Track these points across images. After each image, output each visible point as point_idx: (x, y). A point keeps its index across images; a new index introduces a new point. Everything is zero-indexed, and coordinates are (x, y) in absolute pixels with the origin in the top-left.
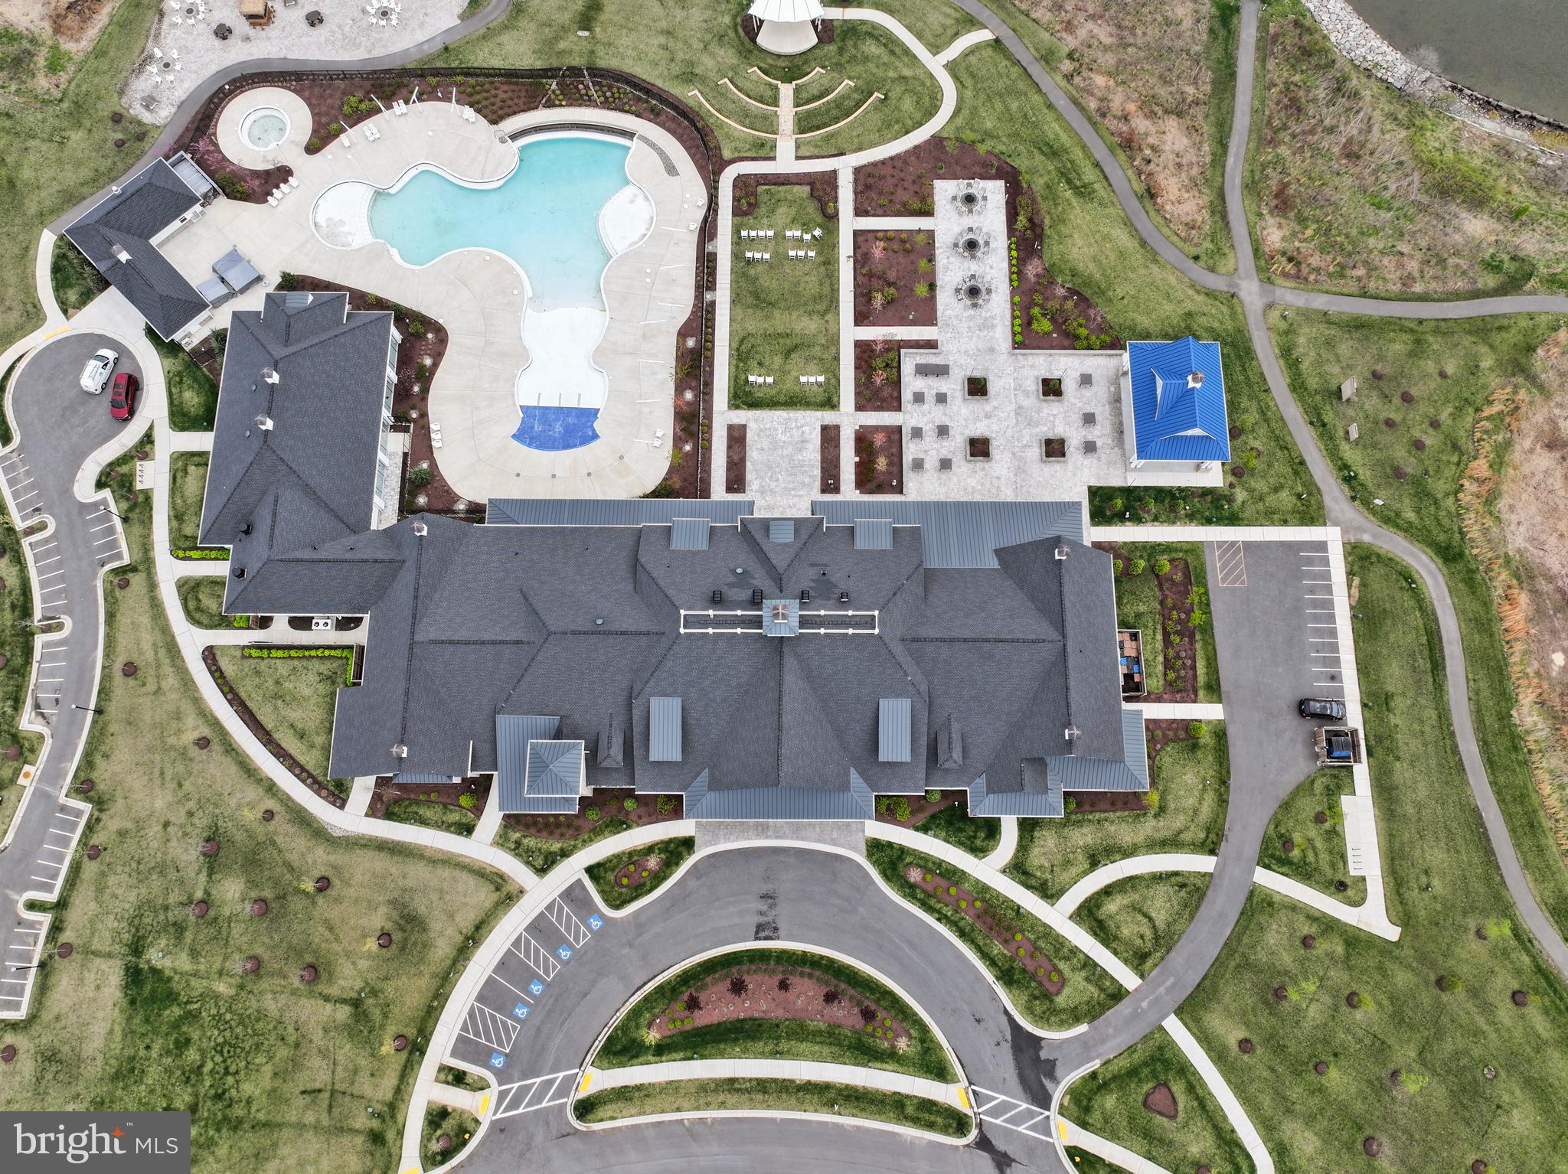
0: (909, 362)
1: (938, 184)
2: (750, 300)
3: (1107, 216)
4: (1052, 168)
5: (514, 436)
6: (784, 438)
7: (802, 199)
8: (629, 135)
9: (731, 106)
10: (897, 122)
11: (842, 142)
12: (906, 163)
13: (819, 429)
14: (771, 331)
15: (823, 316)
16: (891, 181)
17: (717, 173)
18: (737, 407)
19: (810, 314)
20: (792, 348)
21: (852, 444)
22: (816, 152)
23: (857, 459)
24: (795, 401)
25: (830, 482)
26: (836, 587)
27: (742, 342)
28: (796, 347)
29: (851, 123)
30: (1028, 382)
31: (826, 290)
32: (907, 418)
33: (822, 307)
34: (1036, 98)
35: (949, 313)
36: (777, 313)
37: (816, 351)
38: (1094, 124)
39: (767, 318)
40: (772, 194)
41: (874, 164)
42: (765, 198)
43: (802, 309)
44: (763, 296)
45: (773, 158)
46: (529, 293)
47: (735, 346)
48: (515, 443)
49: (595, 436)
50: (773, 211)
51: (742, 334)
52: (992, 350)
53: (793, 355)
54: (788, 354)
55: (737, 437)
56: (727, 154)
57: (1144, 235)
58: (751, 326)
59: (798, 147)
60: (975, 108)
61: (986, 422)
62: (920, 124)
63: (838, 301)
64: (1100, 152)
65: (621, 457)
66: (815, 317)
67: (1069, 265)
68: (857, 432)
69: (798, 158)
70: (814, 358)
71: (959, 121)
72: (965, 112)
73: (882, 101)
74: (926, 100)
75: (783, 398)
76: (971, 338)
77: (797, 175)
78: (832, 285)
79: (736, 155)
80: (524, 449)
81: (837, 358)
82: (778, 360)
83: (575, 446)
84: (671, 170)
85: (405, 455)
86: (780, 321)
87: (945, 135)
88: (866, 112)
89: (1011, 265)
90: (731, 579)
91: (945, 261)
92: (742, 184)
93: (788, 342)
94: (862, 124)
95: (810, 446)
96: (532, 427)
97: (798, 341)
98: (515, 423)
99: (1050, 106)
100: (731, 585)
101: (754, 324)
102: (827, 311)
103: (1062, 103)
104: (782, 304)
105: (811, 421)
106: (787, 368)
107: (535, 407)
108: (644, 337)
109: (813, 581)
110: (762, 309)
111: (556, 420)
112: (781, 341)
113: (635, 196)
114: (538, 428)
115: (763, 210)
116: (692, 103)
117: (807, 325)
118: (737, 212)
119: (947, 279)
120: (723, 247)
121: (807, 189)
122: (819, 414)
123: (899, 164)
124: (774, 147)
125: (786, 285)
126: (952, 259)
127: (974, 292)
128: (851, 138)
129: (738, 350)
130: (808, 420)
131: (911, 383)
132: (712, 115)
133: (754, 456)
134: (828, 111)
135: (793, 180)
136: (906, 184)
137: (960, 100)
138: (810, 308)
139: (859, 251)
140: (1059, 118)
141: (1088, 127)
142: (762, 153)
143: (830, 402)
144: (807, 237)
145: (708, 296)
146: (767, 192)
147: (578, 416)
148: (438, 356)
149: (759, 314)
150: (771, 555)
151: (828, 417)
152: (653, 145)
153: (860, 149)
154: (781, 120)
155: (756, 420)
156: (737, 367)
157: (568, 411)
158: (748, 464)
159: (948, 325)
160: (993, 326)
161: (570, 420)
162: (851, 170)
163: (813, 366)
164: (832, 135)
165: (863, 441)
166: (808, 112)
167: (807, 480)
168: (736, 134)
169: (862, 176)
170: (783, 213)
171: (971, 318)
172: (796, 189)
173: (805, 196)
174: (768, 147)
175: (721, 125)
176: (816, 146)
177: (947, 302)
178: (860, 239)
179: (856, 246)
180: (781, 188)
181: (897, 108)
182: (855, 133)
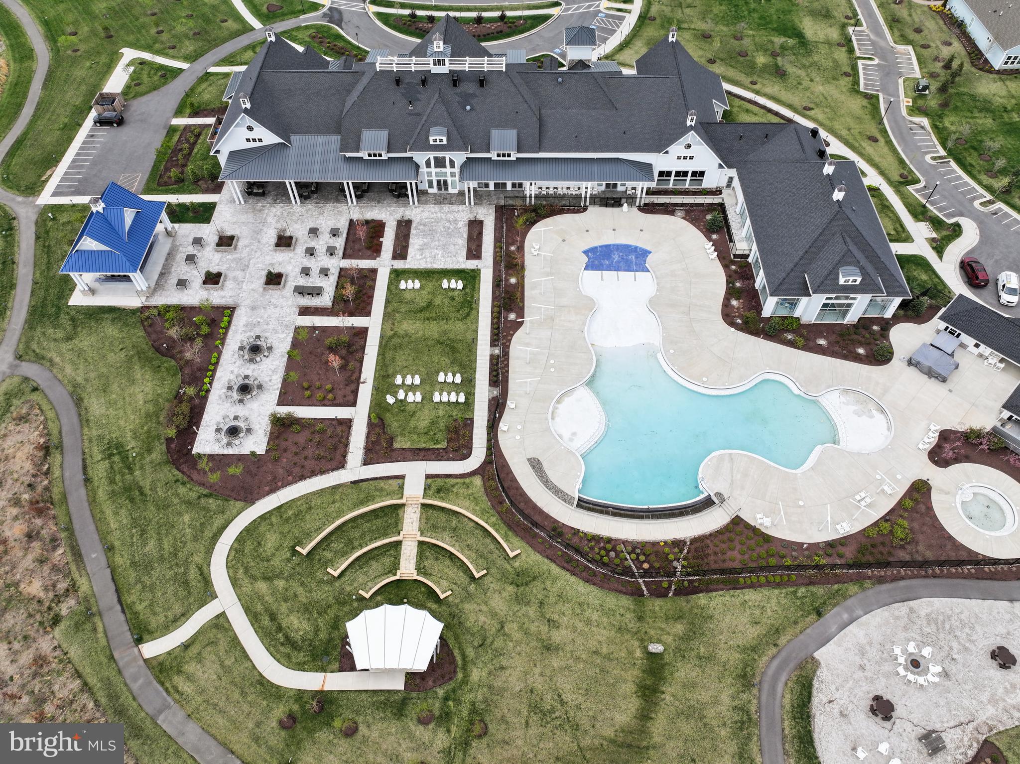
0: (326, 300)
1: (261, 449)
2: (459, 346)
3: (102, 426)
4: (137, 473)
5: (650, 252)
6: (437, 251)
7: (403, 435)
8: (583, 504)
9: (471, 541)
10: (287, 520)
11: (354, 495)
12: (289, 473)
13: (409, 257)
14: (442, 322)
15: (395, 334)
16: (309, 452)
17: (487, 462)
18: (473, 270)
19: (406, 335)
20: (426, 311)
21: (383, 248)
22: (382, 484)
23: (381, 239)
24: (426, 275)
25: (404, 226)
26: (403, 95)
27: (468, 315)
28: (421, 311)
29: (339, 517)
30: (231, 286)
31: (389, 354)
32: (336, 264)
33: (396, 341)
34: (120, 560)
35: (282, 336)
36: (436, 335)
37: (404, 308)
38: (69, 529)
39: (445, 332)
40: (432, 439)
41: (322, 472)
42: (439, 436)
43: (413, 339)
44: (448, 349)
45: (428, 477)
46: (659, 356)
47: (474, 312)
48: (648, 249)
49: (586, 252)
50: (433, 423)
51: (468, 320)
52: (253, 308)
53: (424, 305)
54: (429, 305)
55: (474, 252)
56: (478, 481)
57: (73, 411)
58: (459, 327)
59: (401, 487)
60: (195, 538)
61: (274, 261)
62: (263, 517)
63: (380, 346)
64: (78, 497)
65: (564, 241)
66: (402, 333)
67: (159, 376)
68: (379, 256)
69: (402, 477)
70: (407, 303)
71: (218, 522)
72: (208, 534)
73: (299, 543)
74: (249, 547)
75: (436, 276)
76: (269, 316)
77: (405, 459)
78: (384, 359)
79: (467, 481)
80: (640, 245)
81: (388, 302)
82: (438, 301)
83: (601, 247)
84: (536, 465)
85: (731, 240)
86: (434, 330)
87: (239, 504)
88: (319, 530)
89: (214, 371)
90: (473, 101)
91: (274, 378)
92: (462, 451)
93: (427, 314)
94: (327, 516)
95: (417, 247)
96: (636, 257)
97: (418, 315)
98: (650, 261)
99: (110, 549)
100: (474, 96)
101: (457, 328)
102: (391, 338)
103: (94, 556)
104: (430, 343)
105: (415, 260)
106: (430, 296)
107: (637, 271)
108: (552, 319)
109: (418, 100)
110: (449, 339)
111: (619, 262)
112: (434, 315)
113: (571, 440)
114: (632, 257)
115: (442, 424)
116: (516, 541)
117: (410, 326)
118: (469, 423)
119: (277, 363)
120: (483, 392)
121: (396, 445)
122: (407, 266)
123: (297, 470)
124: (427, 488)
125: (425, 358)
126: (267, 379)
127: (255, 349)
128: (342, 499)
129: (471, 309)
130: (417, 263)
131: (329, 285)
132: (493, 525)
133: (461, 241)
134: (362, 536)
135: (409, 454)
136: (294, 449)
137: (209, 551)
138: (406, 339)
139: (353, 387)
140: (103, 535)
141: (77, 526)
142: (440, 482)
143: (397, 275)
144: (401, 395)
145: (497, 351)
146: (438, 442)
147: (602, 264)
148: (726, 305)
149: (452, 336)
150: (446, 114)
151: (399, 264)
152: (558, 492)
153: (335, 488)
154: (416, 525)
155: (458, 262)
156: (472, 297)
157: (609, 268)
158: (466, 236)
159: (286, 326)
160: (246, 325)
161: (607, 262)
162: (348, 466)
163: (408, 296)
164: (362, 503)
165: (375, 250)
166: (385, 535)
167: (421, 227)
168: (467, 503)
169: (338, 457)
170: (423, 421)
171: (265, 331)
172: (407, 445)
173: (399, 438)
174: (434, 488)
175: (483, 513)
176: (382, 490)
177: (282, 343)
178: (351, 398)
179: (355, 392)
180: (423, 445)
181: (283, 535)
182: (337, 505)
